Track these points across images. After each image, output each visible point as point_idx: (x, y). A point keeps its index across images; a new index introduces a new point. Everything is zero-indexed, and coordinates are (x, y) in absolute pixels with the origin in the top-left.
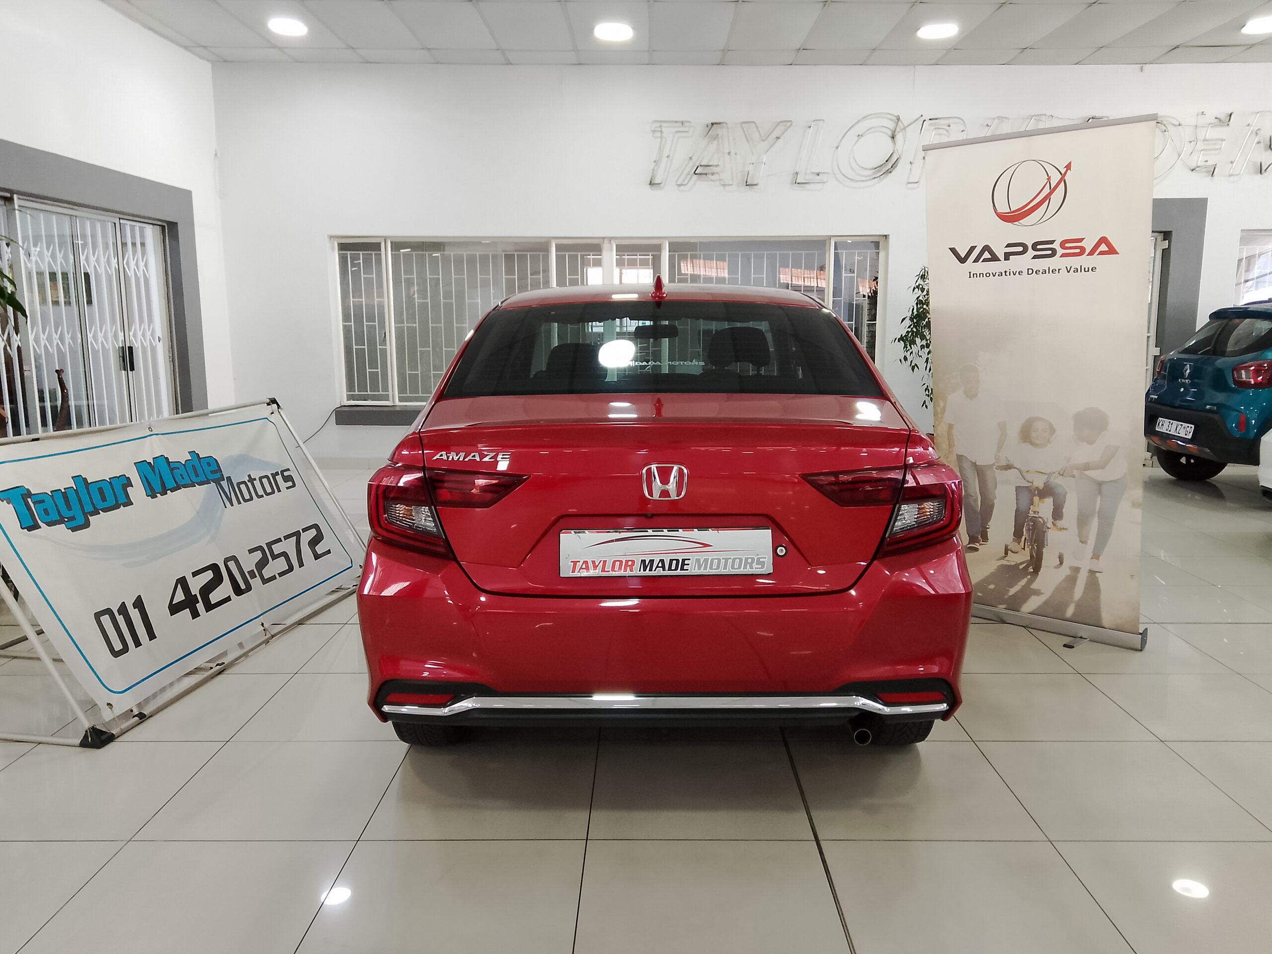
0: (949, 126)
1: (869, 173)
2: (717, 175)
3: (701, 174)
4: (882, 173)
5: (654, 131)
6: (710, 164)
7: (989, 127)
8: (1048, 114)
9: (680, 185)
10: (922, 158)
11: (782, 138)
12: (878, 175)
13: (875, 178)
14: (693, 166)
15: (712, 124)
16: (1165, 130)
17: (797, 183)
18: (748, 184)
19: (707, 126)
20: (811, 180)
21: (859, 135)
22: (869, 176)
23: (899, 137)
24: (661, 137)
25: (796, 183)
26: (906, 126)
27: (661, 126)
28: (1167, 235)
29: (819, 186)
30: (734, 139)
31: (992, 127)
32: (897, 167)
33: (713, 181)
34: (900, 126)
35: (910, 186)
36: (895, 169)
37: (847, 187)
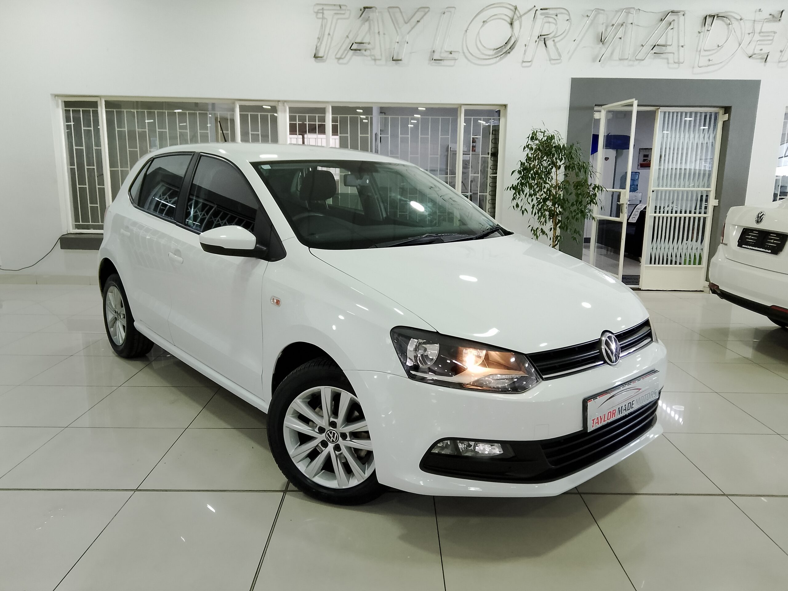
0: (556, 16)
1: (492, 52)
2: (369, 51)
3: (355, 50)
4: (502, 53)
5: (317, 13)
6: (364, 41)
7: (588, 18)
8: (636, 8)
9: (339, 59)
10: (535, 41)
11: (422, 21)
12: (499, 55)
13: (496, 57)
14: (350, 43)
15: (365, 8)
16: (729, 23)
17: (434, 59)
18: (394, 59)
19: (361, 10)
20: (445, 57)
21: (484, 22)
22: (492, 55)
23: (516, 24)
24: (323, 18)
25: (432, 60)
26: (522, 13)
27: (323, 8)
28: (727, 110)
29: (451, 63)
30: (383, 22)
31: (590, 17)
32: (515, 47)
33: (365, 56)
34: (517, 15)
35: (524, 64)
36: (513, 50)
37: (475, 64)
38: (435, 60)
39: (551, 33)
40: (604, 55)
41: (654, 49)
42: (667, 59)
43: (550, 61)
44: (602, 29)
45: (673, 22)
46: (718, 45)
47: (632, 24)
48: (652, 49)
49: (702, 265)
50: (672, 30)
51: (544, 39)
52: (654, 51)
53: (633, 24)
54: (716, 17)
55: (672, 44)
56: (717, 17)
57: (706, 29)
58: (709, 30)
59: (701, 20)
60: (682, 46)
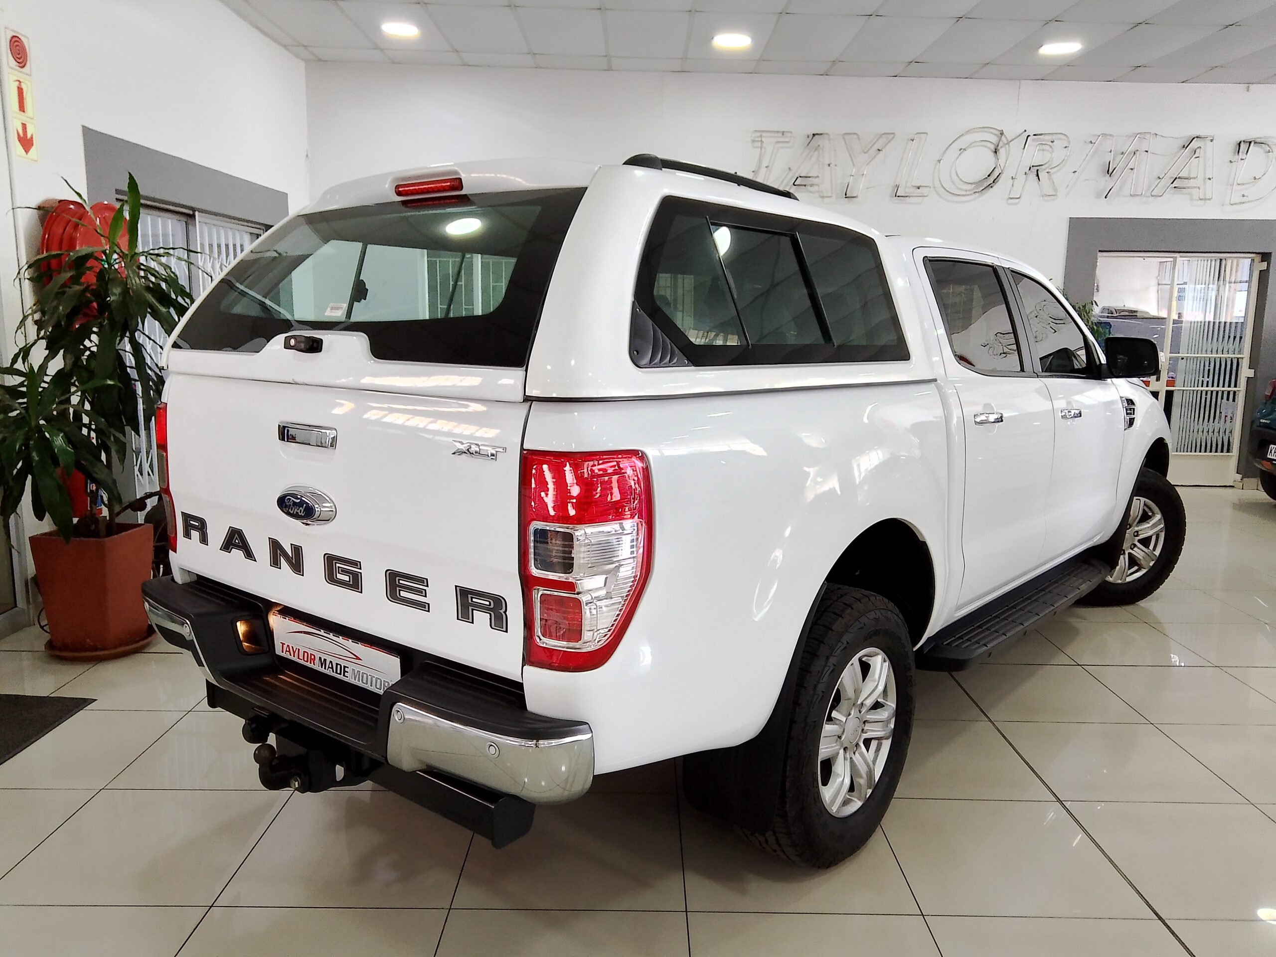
0: (1052, 142)
1: (969, 187)
2: (816, 186)
3: (800, 185)
4: (983, 188)
5: (753, 141)
6: (809, 175)
7: (1093, 144)
8: (1153, 132)
10: (1024, 173)
11: (884, 150)
12: (978, 190)
13: (974, 193)
14: (792, 177)
15: (814, 135)
16: (1269, 150)
18: (847, 196)
19: (808, 137)
20: (911, 193)
21: (961, 149)
22: (970, 190)
23: (1002, 152)
24: (761, 147)
26: (1009, 140)
27: (761, 136)
28: (1265, 257)
29: (918, 200)
30: (835, 150)
31: (1095, 144)
32: (999, 182)
33: (811, 192)
34: (1002, 141)
35: (1011, 201)
36: (997, 184)
37: (949, 201)
38: (898, 196)
39: (1045, 164)
40: (1111, 191)
41: (1175, 182)
42: (1190, 194)
43: (1043, 196)
44: (1109, 157)
45: (1199, 149)
46: (1255, 177)
47: (1147, 151)
48: (1172, 183)
49: (1232, 452)
50: (1198, 158)
51: (1037, 170)
52: (1174, 185)
53: (1149, 152)
54: (1252, 144)
55: (1197, 177)
56: (1255, 143)
57: (1240, 158)
58: (1244, 158)
59: (1232, 147)
60: (1210, 179)
